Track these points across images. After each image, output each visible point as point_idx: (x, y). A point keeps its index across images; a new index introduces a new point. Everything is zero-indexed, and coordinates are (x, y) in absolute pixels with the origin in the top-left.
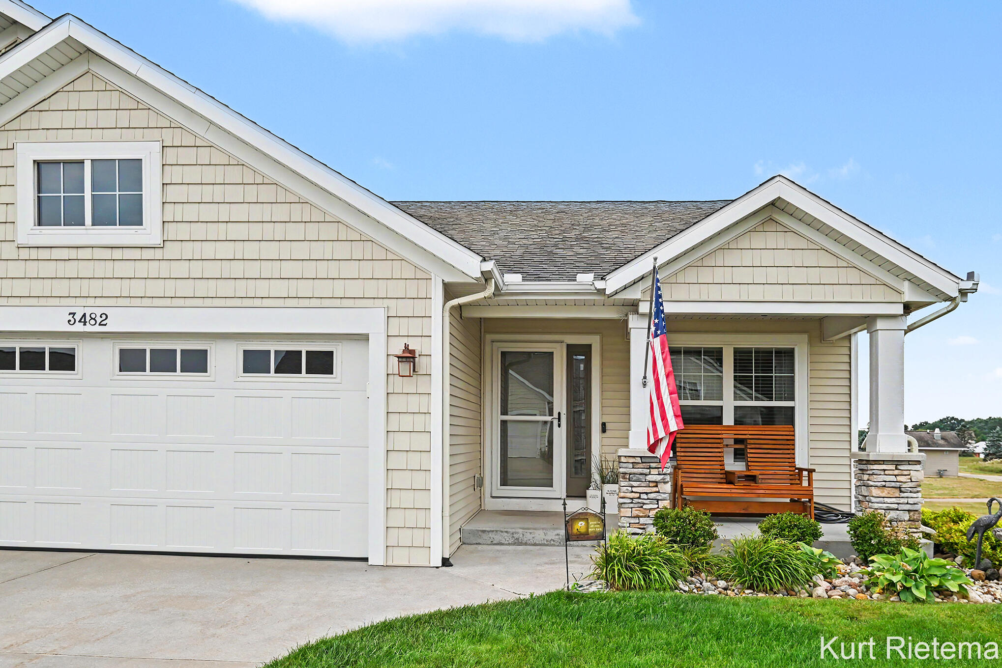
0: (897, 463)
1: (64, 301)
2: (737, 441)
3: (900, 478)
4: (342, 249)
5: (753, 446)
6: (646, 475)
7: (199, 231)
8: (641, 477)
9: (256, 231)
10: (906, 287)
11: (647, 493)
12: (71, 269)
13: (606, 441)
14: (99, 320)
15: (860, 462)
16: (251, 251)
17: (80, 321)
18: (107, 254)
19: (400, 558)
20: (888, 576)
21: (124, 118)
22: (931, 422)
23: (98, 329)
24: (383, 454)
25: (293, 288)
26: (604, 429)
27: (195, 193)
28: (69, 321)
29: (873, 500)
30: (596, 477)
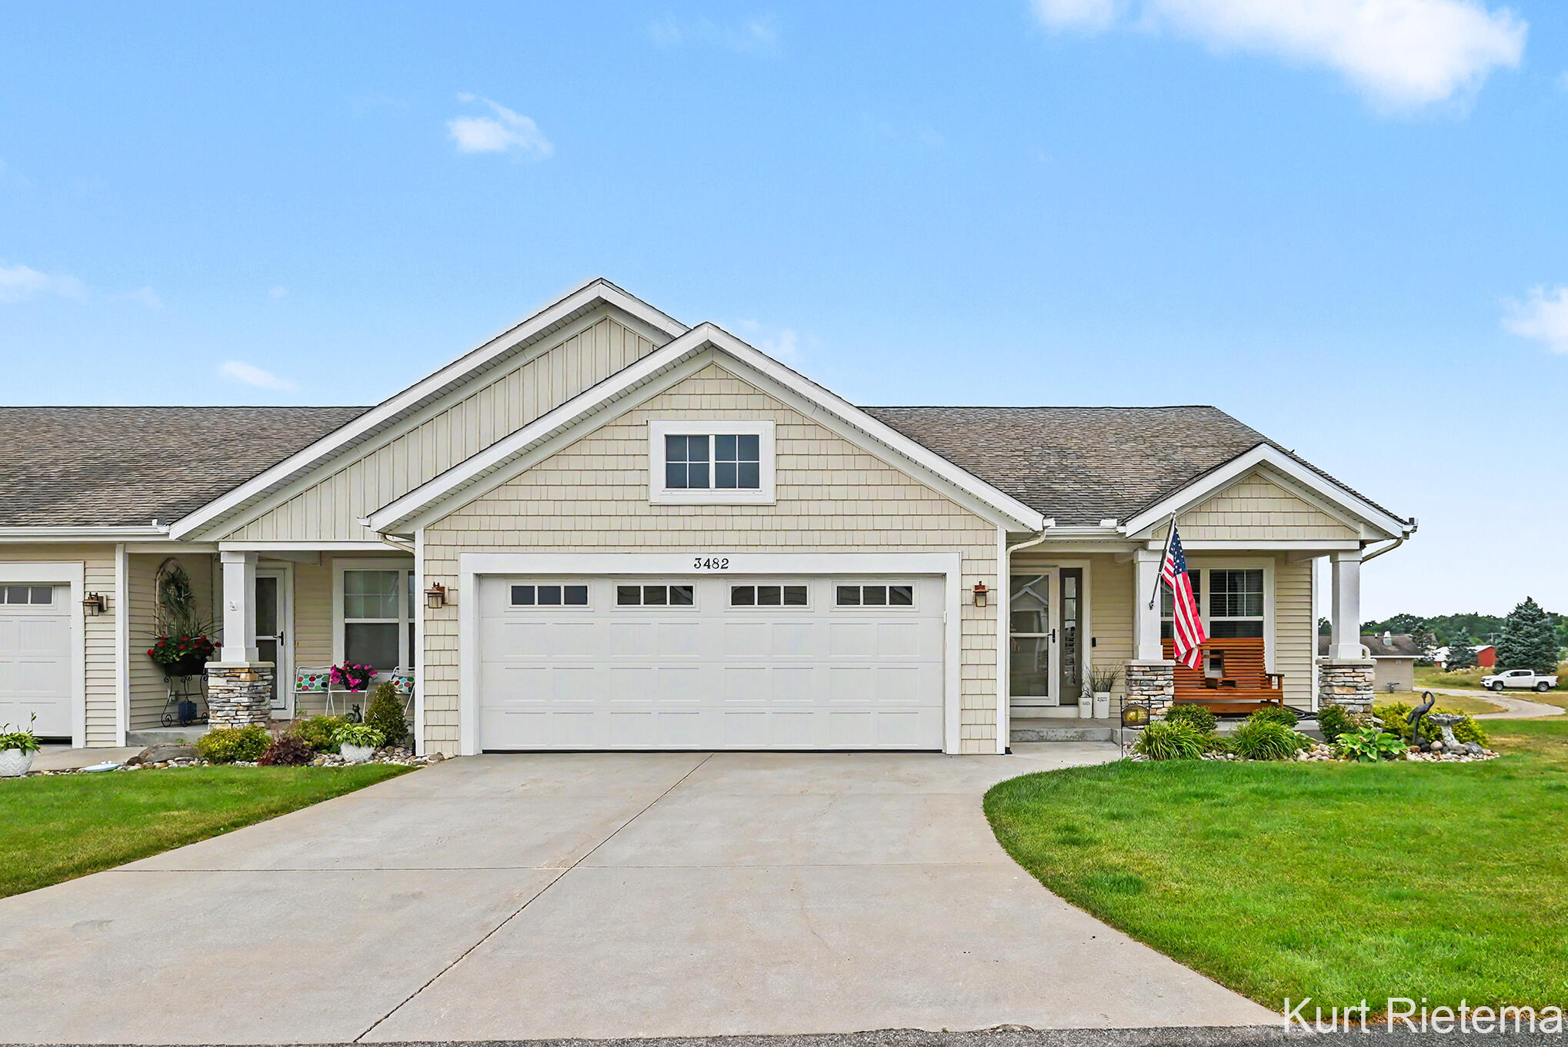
0: (1354, 667)
1: (689, 549)
2: (1212, 652)
3: (1355, 679)
4: (923, 507)
5: (1228, 656)
6: (1154, 681)
7: (806, 493)
8: (1149, 682)
9: (853, 493)
10: (1361, 528)
11: (1155, 696)
12: (696, 523)
13: (1096, 654)
14: (721, 564)
15: (1325, 667)
16: (850, 507)
17: (705, 565)
18: (728, 511)
19: (972, 748)
20: (1351, 746)
21: (742, 401)
22: (1379, 622)
23: (720, 571)
24: (958, 666)
25: (883, 537)
26: (1094, 643)
27: (804, 462)
28: (695, 565)
29: (1336, 696)
30: (1087, 686)
